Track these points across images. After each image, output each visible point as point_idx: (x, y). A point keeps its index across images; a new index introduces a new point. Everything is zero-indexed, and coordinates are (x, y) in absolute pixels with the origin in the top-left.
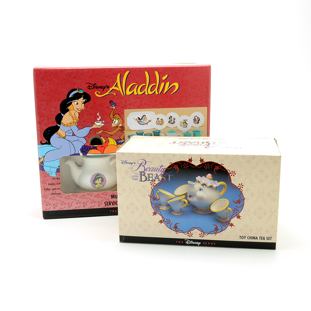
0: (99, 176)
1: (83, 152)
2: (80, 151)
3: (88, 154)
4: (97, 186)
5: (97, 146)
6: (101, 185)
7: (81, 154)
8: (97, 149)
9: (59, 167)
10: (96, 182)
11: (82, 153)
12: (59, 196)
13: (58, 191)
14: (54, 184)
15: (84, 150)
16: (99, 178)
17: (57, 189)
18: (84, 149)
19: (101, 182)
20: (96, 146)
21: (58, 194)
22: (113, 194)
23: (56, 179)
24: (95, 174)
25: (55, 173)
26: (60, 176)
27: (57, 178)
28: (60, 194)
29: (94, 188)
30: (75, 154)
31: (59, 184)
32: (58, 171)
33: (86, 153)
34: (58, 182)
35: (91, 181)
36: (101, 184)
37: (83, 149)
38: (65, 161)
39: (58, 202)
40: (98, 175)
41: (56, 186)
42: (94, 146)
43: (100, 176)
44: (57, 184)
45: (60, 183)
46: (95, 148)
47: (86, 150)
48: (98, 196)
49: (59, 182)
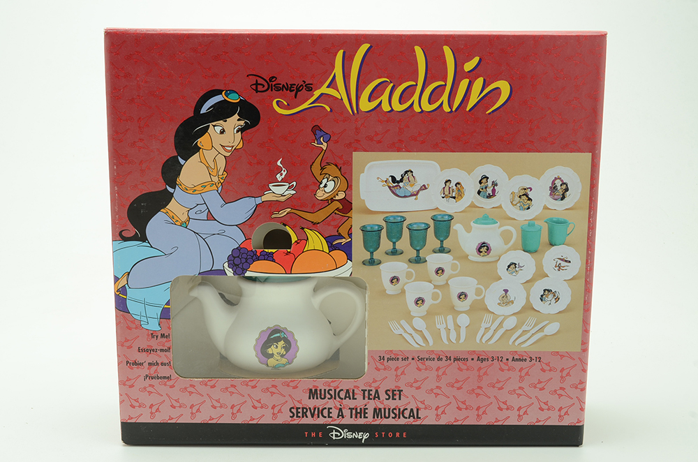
0: (278, 335)
1: (236, 265)
2: (226, 265)
3: (248, 274)
4: (271, 362)
5: (274, 251)
6: (284, 361)
7: (230, 272)
8: (273, 261)
9: (168, 303)
10: (270, 351)
11: (231, 270)
12: (165, 385)
13: (164, 371)
14: (153, 350)
15: (237, 261)
16: (278, 340)
17: (162, 364)
18: (238, 257)
19: (283, 351)
20: (270, 251)
21: (164, 377)
22: (314, 386)
23: (160, 336)
24: (269, 328)
25: (156, 322)
26: (169, 328)
27: (163, 336)
28: (169, 378)
29: (264, 366)
30: (211, 272)
31: (166, 351)
32: (165, 314)
33: (244, 270)
34: (164, 346)
35: (255, 347)
36: (282, 356)
37: (235, 258)
38: (191, 289)
39: (162, 399)
40: (276, 330)
41: (158, 355)
42: (266, 250)
43: (282, 335)
44: (162, 350)
45: (169, 348)
46: (270, 257)
47: (244, 260)
48: (273, 390)
49: (167, 345)
